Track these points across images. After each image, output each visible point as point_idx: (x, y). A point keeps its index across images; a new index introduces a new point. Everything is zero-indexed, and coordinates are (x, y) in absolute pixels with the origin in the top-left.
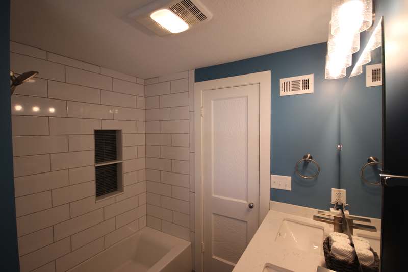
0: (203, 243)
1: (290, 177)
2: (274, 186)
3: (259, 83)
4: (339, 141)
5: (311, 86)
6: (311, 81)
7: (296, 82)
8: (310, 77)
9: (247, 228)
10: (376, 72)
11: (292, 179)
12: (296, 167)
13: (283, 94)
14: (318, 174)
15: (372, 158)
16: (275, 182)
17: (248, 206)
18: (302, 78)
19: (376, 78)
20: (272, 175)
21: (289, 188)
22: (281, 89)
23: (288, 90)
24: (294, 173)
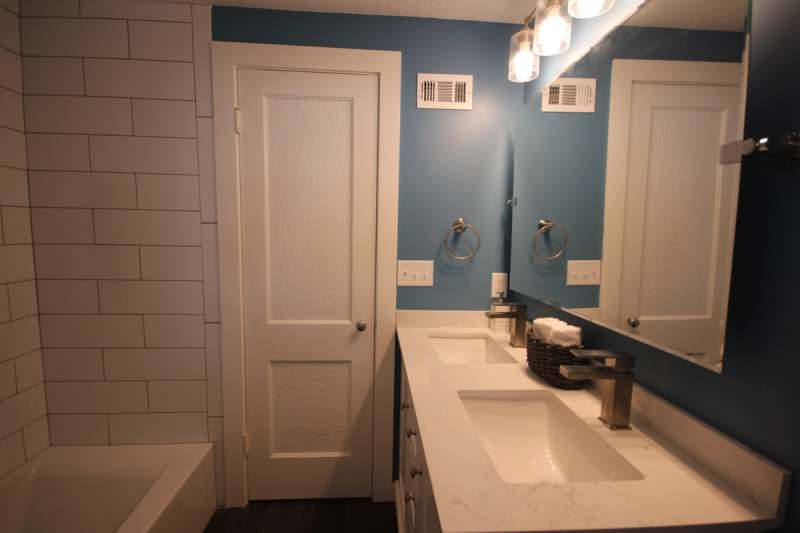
0: (244, 434)
1: (431, 263)
2: (403, 283)
3: (379, 75)
4: (510, 193)
5: (469, 96)
6: (469, 89)
7: (445, 86)
8: (468, 80)
9: (350, 374)
10: (554, 90)
11: (435, 264)
12: (445, 242)
13: (422, 104)
14: (477, 250)
15: (542, 222)
16: (405, 274)
17: (355, 328)
18: (455, 79)
19: (554, 100)
20: (400, 262)
21: (429, 282)
22: (419, 93)
23: (432, 99)
24: (439, 254)
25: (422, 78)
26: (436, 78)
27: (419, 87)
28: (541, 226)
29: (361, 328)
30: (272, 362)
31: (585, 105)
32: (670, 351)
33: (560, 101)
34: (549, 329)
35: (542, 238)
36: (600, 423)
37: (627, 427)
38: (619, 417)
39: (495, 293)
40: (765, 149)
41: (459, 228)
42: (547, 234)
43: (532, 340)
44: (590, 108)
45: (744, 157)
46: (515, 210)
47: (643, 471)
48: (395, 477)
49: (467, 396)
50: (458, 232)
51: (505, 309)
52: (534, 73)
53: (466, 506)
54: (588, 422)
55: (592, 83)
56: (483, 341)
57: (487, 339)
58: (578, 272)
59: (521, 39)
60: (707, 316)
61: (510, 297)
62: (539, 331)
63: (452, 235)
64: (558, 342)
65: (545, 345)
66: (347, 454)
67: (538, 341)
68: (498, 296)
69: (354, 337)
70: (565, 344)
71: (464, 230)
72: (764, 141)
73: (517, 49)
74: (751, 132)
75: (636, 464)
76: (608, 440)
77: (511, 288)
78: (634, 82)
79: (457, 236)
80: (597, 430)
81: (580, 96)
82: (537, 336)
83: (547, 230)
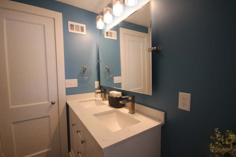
1: (77, 80)
2: (67, 87)
3: (54, 19)
4: (98, 59)
5: (85, 30)
6: (85, 28)
7: (77, 26)
8: (84, 26)
9: (50, 121)
10: (107, 33)
11: (78, 80)
12: (81, 73)
13: (70, 30)
14: (90, 75)
15: (107, 67)
16: (68, 84)
17: (51, 103)
18: (81, 25)
19: (107, 35)
20: (66, 80)
21: (76, 86)
22: (69, 27)
23: (73, 29)
24: (79, 77)
25: (70, 23)
26: (74, 24)
27: (69, 26)
28: (107, 68)
29: (53, 104)
30: (13, 123)
31: (114, 37)
32: (141, 93)
33: (109, 35)
34: (114, 93)
35: (107, 71)
36: (129, 113)
37: (134, 113)
38: (133, 111)
39: (96, 87)
40: (155, 49)
41: (85, 69)
42: (108, 70)
43: (110, 97)
44: (116, 38)
45: (152, 51)
46: (100, 63)
47: (140, 121)
48: (69, 150)
49: (96, 115)
50: (84, 70)
51: (100, 91)
52: (103, 27)
53: (106, 140)
54: (127, 114)
55: (116, 32)
56: (94, 101)
57: (95, 100)
58: (116, 80)
59: (99, 18)
60: (142, 88)
61: (100, 87)
62: (111, 95)
63: (83, 71)
64: (117, 96)
65: (113, 98)
66: (50, 149)
67: (112, 97)
68: (97, 88)
69: (50, 107)
70: (119, 97)
71: (86, 69)
72: (155, 47)
73: (98, 20)
74: (153, 46)
75: (138, 119)
76: (131, 116)
77: (101, 85)
78: (124, 34)
79: (84, 71)
80: (129, 115)
81: (113, 35)
82: (111, 96)
83: (108, 69)
